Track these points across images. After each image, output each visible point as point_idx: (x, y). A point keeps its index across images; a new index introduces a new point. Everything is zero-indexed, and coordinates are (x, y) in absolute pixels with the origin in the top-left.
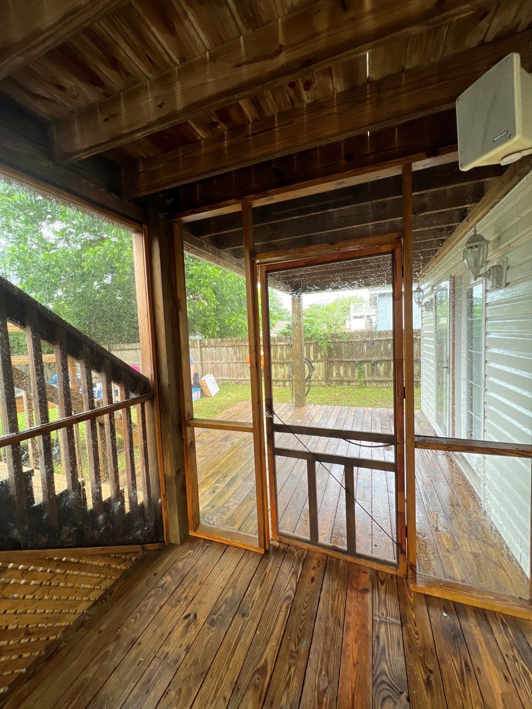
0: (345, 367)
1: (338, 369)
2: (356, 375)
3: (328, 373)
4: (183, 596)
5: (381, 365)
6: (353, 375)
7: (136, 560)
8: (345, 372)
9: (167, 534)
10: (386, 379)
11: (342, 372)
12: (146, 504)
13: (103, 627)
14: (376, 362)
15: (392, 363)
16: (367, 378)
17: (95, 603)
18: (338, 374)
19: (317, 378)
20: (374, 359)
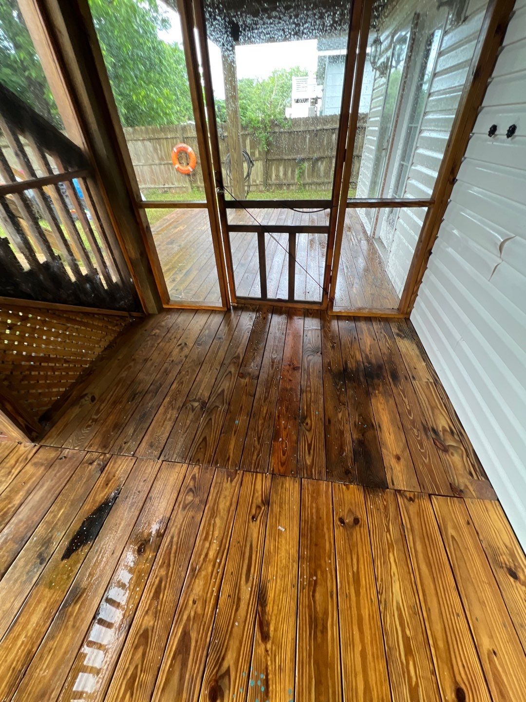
0: (285, 168)
1: (278, 171)
2: (296, 176)
3: (267, 175)
4: (173, 337)
5: (322, 163)
6: (293, 177)
7: (125, 325)
8: (285, 174)
9: (145, 307)
10: (326, 180)
11: (281, 174)
12: (120, 283)
13: (120, 357)
14: (318, 160)
15: (334, 161)
16: (307, 180)
17: (106, 349)
18: (277, 176)
19: (255, 182)
20: (316, 156)
